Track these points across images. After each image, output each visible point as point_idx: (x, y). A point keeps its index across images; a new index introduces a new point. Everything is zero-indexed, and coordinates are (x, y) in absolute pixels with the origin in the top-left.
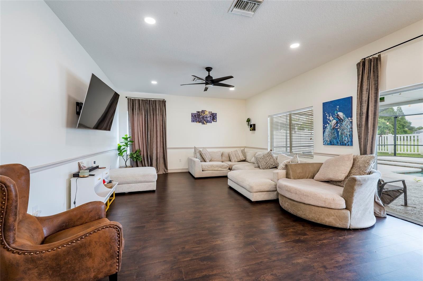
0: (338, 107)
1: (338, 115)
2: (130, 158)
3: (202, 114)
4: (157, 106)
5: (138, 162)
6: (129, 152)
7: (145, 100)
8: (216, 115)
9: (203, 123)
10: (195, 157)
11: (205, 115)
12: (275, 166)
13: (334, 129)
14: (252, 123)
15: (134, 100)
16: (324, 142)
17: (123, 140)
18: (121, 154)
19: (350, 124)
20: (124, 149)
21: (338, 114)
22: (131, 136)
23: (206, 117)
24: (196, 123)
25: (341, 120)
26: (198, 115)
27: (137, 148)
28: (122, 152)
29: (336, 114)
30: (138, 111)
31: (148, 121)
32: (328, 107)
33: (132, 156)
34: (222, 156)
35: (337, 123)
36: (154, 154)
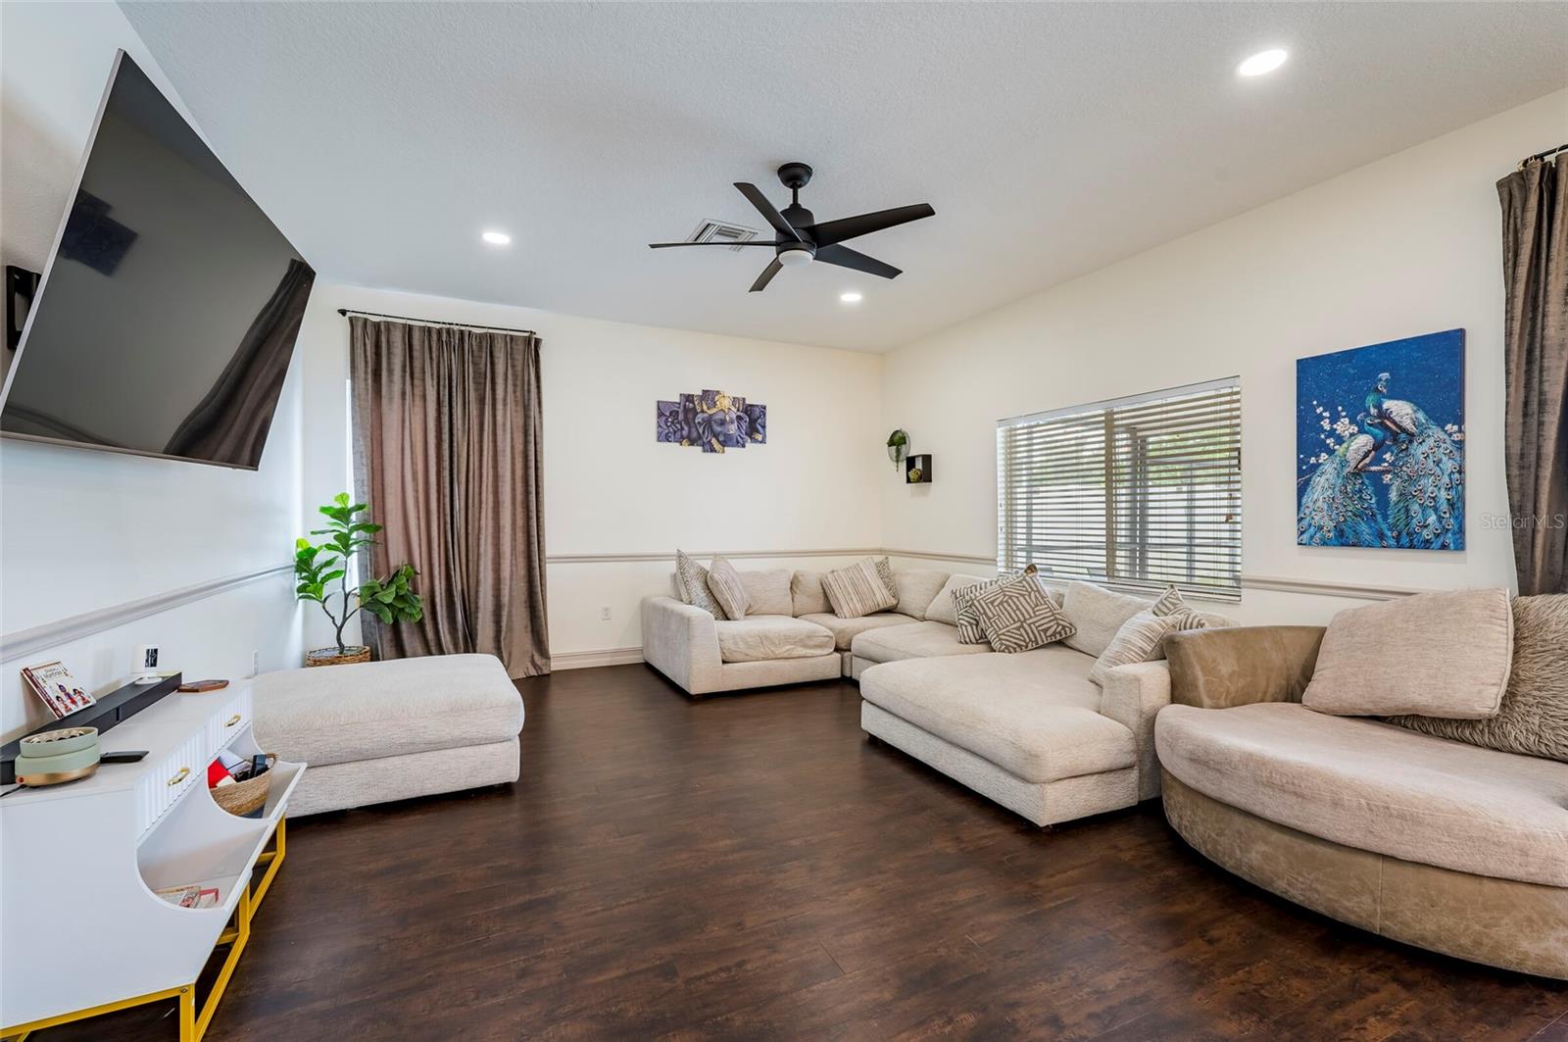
0: (1385, 375)
1: (1384, 415)
2: (358, 612)
3: (705, 407)
4: (496, 360)
5: (404, 627)
6: (353, 581)
7: (439, 331)
8: (764, 415)
9: (707, 447)
10: (685, 597)
11: (714, 411)
12: (1058, 637)
13: (1363, 475)
14: (915, 449)
15: (383, 327)
16: (1302, 533)
17: (326, 522)
18: (312, 587)
19: (1457, 454)
20: (329, 563)
21: (1385, 406)
22: (366, 500)
23: (723, 423)
24: (678, 444)
25: (1403, 436)
26: (686, 410)
27: (397, 557)
28: (319, 579)
29: (1375, 407)
30: (404, 384)
31: (455, 432)
32: (1326, 377)
33: (371, 601)
34: (791, 588)
35: (1378, 447)
36: (481, 589)
